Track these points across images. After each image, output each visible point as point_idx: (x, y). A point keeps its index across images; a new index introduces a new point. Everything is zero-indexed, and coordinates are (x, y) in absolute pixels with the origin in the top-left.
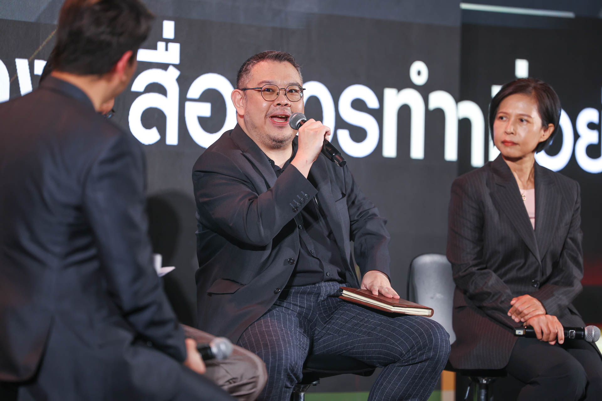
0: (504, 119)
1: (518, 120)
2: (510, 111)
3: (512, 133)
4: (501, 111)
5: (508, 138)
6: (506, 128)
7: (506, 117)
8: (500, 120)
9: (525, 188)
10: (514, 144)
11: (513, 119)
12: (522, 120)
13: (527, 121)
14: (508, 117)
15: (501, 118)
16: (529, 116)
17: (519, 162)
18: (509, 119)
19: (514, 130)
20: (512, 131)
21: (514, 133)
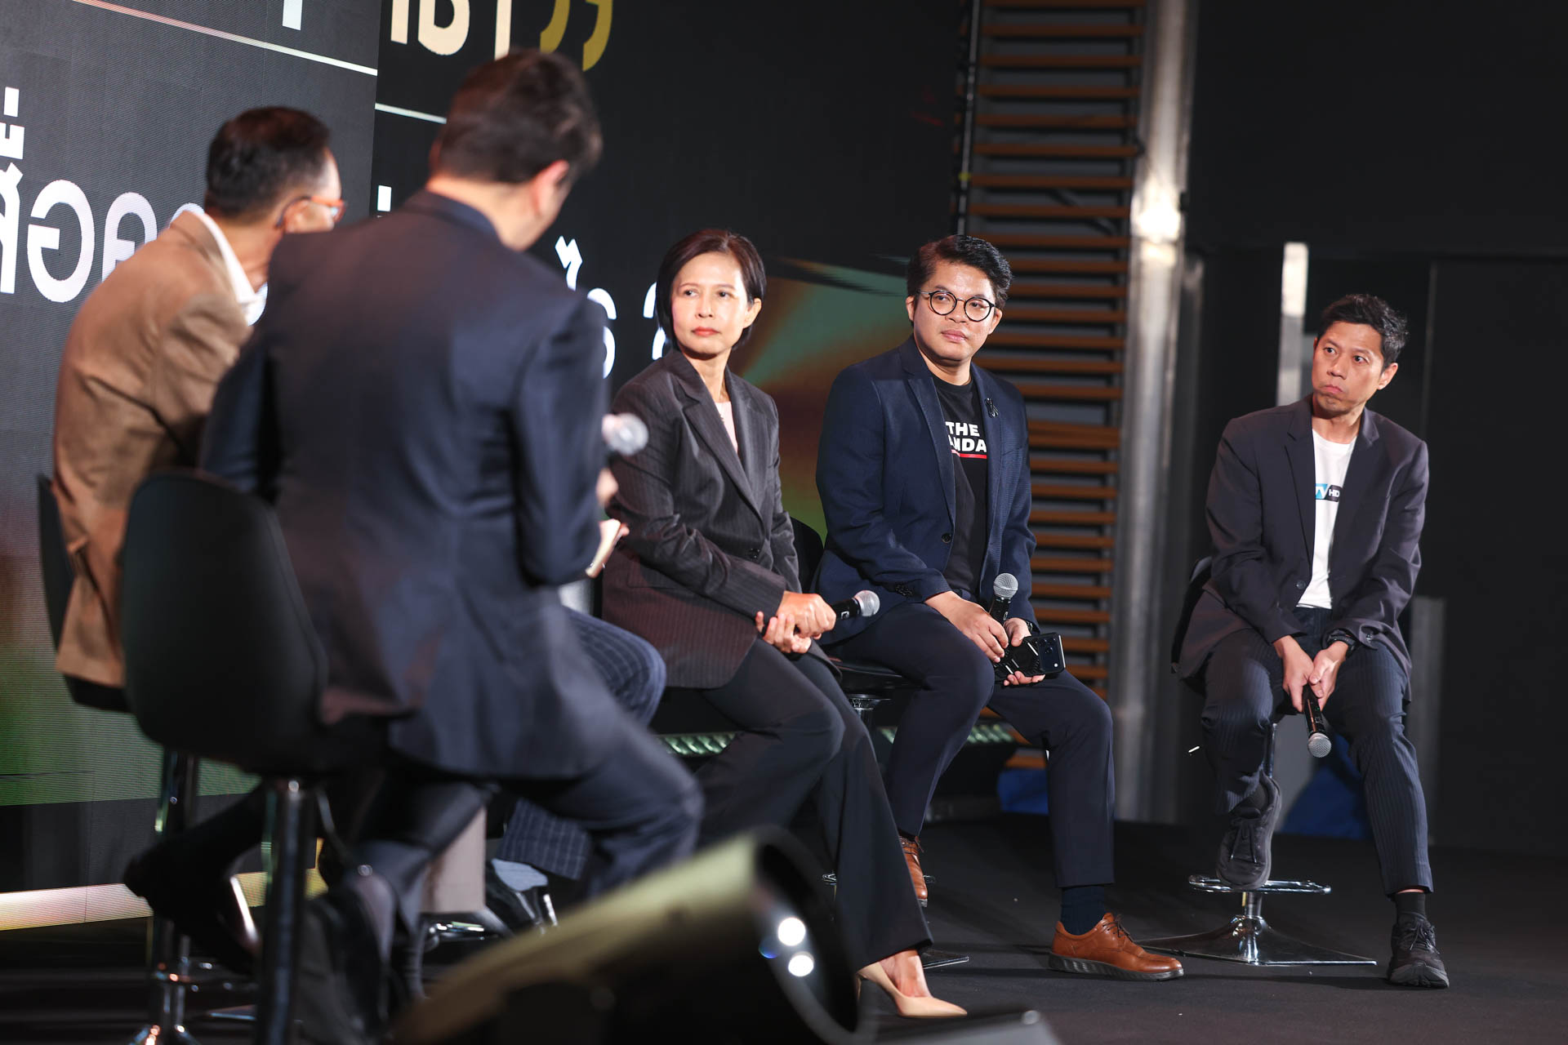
0: (693, 294)
1: (716, 296)
2: (701, 281)
3: (711, 316)
4: (683, 283)
5: (704, 323)
6: (699, 308)
7: (695, 291)
8: (686, 296)
9: (721, 401)
10: (713, 332)
11: (707, 293)
12: (722, 294)
13: (731, 295)
14: (699, 290)
15: (688, 293)
16: (732, 287)
17: (711, 361)
18: (701, 295)
20: (710, 312)
21: (713, 314)
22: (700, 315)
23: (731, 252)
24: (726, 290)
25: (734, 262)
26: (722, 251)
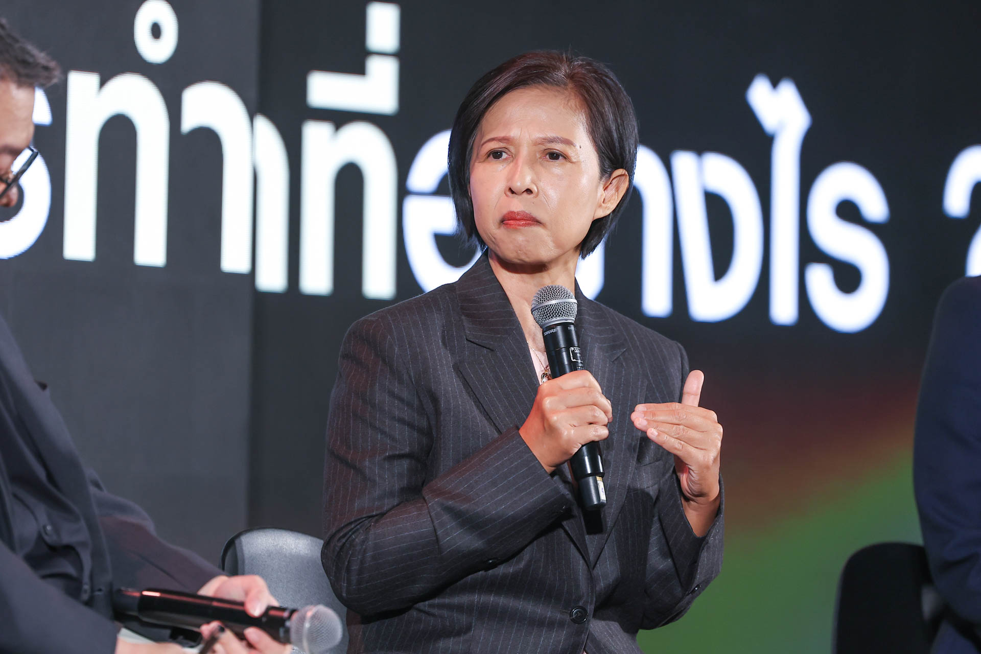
0: (504, 156)
1: (541, 157)
2: (514, 133)
3: (529, 191)
5: (517, 205)
6: (510, 178)
7: (506, 150)
8: (493, 158)
10: (533, 220)
11: (525, 152)
12: (554, 156)
13: (566, 157)
14: (512, 149)
15: (496, 155)
16: (568, 142)
18: (514, 157)
19: (533, 182)
20: (528, 185)
21: (534, 189)
22: (512, 191)
23: (570, 85)
24: (558, 147)
25: (574, 102)
26: (557, 83)
